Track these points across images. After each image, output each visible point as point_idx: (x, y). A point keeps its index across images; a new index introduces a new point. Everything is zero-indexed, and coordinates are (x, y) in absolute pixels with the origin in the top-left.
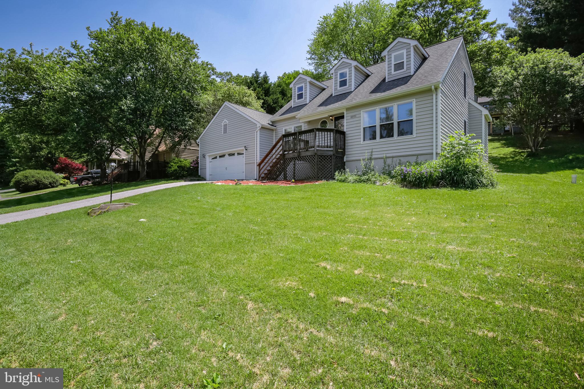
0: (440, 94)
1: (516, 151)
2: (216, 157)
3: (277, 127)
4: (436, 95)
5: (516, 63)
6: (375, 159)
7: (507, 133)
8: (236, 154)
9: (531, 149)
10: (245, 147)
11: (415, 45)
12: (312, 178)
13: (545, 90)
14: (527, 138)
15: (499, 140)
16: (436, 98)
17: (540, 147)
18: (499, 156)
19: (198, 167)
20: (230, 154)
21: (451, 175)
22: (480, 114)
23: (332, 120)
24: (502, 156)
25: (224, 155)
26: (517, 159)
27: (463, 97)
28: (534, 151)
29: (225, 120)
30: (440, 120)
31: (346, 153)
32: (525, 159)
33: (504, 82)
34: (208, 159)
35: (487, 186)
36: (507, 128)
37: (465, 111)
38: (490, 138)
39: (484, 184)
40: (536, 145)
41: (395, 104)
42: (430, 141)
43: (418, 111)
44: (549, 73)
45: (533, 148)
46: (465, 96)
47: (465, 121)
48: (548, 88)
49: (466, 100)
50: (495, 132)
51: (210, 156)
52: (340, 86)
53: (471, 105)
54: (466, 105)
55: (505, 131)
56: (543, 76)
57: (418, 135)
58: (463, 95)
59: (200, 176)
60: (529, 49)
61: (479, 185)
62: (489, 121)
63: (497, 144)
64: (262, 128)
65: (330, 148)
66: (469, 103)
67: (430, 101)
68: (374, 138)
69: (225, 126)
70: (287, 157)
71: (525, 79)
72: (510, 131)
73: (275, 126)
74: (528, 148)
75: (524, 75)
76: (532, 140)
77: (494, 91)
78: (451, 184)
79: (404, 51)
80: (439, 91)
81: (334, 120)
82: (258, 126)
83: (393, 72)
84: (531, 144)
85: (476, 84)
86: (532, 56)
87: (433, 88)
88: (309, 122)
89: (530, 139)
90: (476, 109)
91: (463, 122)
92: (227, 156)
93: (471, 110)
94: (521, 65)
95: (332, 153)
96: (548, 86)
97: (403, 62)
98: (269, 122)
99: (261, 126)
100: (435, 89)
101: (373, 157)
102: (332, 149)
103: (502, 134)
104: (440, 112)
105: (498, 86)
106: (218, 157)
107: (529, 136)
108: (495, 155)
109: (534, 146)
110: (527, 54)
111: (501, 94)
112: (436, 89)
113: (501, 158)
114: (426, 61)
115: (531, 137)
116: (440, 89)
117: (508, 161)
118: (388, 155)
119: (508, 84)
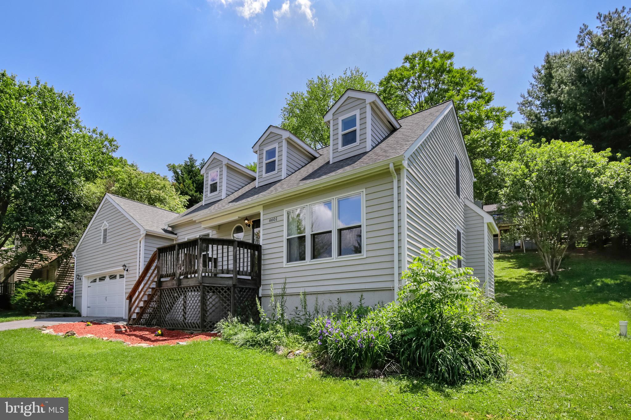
0: (406, 180)
1: (531, 274)
2: (96, 280)
3: (178, 235)
4: (399, 181)
5: (528, 157)
6: (291, 295)
7: (518, 249)
8: (118, 277)
9: (548, 271)
10: (124, 266)
11: (373, 102)
12: (196, 327)
13: (564, 193)
14: (543, 258)
15: (508, 259)
16: (399, 187)
17: (559, 269)
18: (510, 280)
19: (72, 294)
20: (111, 276)
21: (410, 346)
22: (481, 221)
23: (249, 226)
24: (513, 280)
25: (105, 277)
26: (532, 286)
27: (455, 194)
28: (552, 274)
29: (105, 222)
30: (405, 226)
31: (263, 282)
32: (541, 286)
33: (513, 181)
34: (85, 283)
35: (485, 376)
36: (518, 243)
37: (459, 216)
38: (498, 255)
39: (479, 372)
40: (554, 266)
41: (334, 197)
42: (388, 265)
43: (370, 209)
44: (570, 170)
45: (551, 270)
46: (458, 193)
47: (458, 231)
48: (568, 191)
49: (461, 201)
50: (504, 248)
51: (88, 277)
52: (267, 172)
53: (469, 209)
54: (460, 208)
55: (516, 247)
56: (562, 174)
57: (371, 254)
58: (455, 191)
59: (75, 308)
60: (544, 139)
61: (468, 373)
62: (494, 233)
63: (506, 264)
64: (147, 235)
65: (228, 273)
66: (465, 206)
67: (388, 193)
68: (302, 257)
69: (105, 230)
70: (165, 286)
71: (539, 178)
72: (521, 247)
73: (176, 234)
74: (545, 269)
75: (538, 170)
76: (550, 260)
77: (501, 193)
78: (410, 368)
79: (357, 112)
80: (404, 174)
81: (251, 226)
82: (141, 233)
83: (340, 148)
84: (548, 265)
85: (475, 180)
86: (546, 148)
87: (391, 166)
88: (219, 227)
89: (547, 258)
90: (475, 214)
91: (456, 233)
92: (107, 279)
93: (468, 216)
94: (534, 158)
95: (230, 283)
96: (568, 187)
97: (355, 130)
98: (166, 227)
99: (145, 233)
100: (396, 170)
101: (288, 291)
102: (232, 275)
103: (512, 251)
104: (405, 212)
105: (506, 187)
106: (98, 280)
107: (545, 255)
108: (505, 279)
109: (552, 267)
110: (540, 146)
111: (509, 198)
112: (398, 170)
113: (514, 283)
114: (395, 133)
115: (548, 257)
116: (405, 171)
117: (521, 288)
118: (308, 290)
119: (519, 184)
